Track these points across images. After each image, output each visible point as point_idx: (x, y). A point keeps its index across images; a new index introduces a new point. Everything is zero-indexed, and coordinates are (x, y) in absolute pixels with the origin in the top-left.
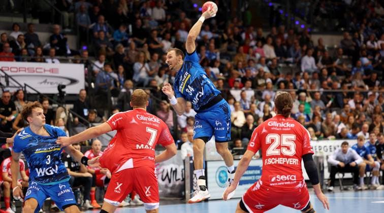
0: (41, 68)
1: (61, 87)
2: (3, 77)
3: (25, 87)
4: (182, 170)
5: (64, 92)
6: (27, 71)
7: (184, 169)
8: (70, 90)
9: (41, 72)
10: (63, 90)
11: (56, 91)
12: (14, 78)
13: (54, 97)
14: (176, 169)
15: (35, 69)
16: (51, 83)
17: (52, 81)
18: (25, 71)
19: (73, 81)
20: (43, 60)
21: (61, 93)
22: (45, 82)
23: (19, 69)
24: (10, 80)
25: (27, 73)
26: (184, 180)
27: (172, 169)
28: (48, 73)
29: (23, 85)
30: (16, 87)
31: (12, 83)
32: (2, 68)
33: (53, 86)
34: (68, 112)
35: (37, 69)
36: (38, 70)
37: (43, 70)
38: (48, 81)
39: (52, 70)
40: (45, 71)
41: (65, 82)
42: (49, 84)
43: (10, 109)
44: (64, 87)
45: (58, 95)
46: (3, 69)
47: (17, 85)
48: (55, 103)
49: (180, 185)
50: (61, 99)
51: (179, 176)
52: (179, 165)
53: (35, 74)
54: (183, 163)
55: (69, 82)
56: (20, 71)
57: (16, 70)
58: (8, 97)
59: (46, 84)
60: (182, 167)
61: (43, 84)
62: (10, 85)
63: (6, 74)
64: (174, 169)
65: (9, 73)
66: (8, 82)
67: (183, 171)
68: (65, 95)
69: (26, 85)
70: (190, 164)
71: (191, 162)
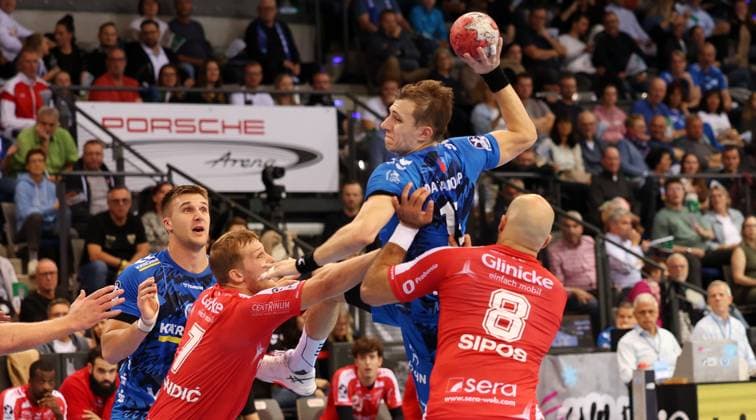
0: (215, 121)
1: (271, 174)
2: (107, 146)
3: (169, 175)
4: (625, 408)
5: (282, 188)
6: (174, 128)
7: (631, 407)
8: (295, 181)
9: (216, 132)
10: (277, 182)
11: (258, 186)
12: (137, 148)
13: (252, 203)
14: (607, 407)
15: (196, 124)
16: (243, 164)
17: (245, 158)
18: (169, 128)
19: (306, 157)
20: (221, 97)
21: (273, 192)
22: (226, 158)
23: (152, 124)
24: (126, 154)
25: (174, 136)
27: (594, 406)
28: (232, 134)
29: (165, 170)
30: (143, 175)
31: (133, 165)
32: (104, 120)
33: (248, 170)
34: (292, 244)
35: (201, 121)
36: (206, 126)
37: (217, 127)
38: (232, 157)
39: (244, 126)
40: (224, 127)
41: (283, 160)
42: (238, 164)
43: (131, 238)
44: (279, 172)
45: (264, 196)
46: (107, 123)
47: (147, 170)
48: (255, 221)
50: (272, 208)
52: (616, 397)
53: (197, 136)
54: (626, 391)
55: (293, 158)
56: (153, 127)
57: (141, 125)
58: (124, 200)
59: (229, 163)
60: (624, 401)
61: (221, 163)
62: (128, 168)
63: (115, 138)
64: (600, 407)
65: (123, 135)
66: (120, 161)
67: (628, 412)
68: (284, 195)
69: (171, 168)
70: (648, 391)
71: (651, 386)
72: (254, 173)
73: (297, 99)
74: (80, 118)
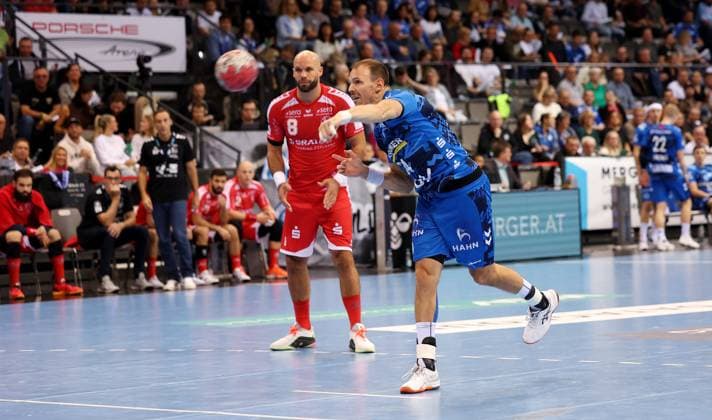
0: (105, 25)
1: (142, 60)
2: (35, 41)
3: (76, 60)
4: (370, 212)
5: (149, 69)
6: (79, 30)
7: (374, 211)
8: (158, 65)
9: (106, 33)
10: (147, 65)
11: (133, 67)
13: (130, 79)
14: (359, 212)
15: (94, 27)
16: (124, 53)
17: (125, 49)
18: (76, 30)
19: (165, 49)
20: (112, 11)
21: (144, 72)
22: (113, 50)
23: (65, 27)
24: (48, 46)
25: (79, 35)
26: (373, 230)
28: (118, 34)
29: (73, 57)
30: (59, 59)
31: (52, 53)
32: (34, 24)
33: (127, 57)
34: (156, 105)
35: (97, 26)
36: (100, 29)
37: (108, 29)
38: (118, 48)
39: (125, 29)
40: (112, 30)
41: (150, 51)
42: (121, 54)
43: (49, 100)
44: (148, 59)
45: (138, 74)
46: (36, 26)
47: (62, 57)
48: (132, 90)
49: (365, 240)
50: (143, 82)
51: (364, 224)
52: (364, 204)
53: (95, 35)
54: (370, 199)
55: (156, 50)
56: (66, 30)
57: (58, 28)
58: (44, 76)
59: (115, 54)
60: (370, 207)
61: (109, 54)
62: (49, 55)
63: (41, 36)
65: (46, 34)
66: (44, 51)
67: (372, 214)
68: (151, 74)
69: (77, 56)
70: (386, 201)
71: (387, 197)
72: (132, 59)
73: (159, 11)
74: (18, 23)
